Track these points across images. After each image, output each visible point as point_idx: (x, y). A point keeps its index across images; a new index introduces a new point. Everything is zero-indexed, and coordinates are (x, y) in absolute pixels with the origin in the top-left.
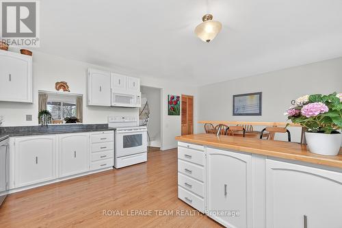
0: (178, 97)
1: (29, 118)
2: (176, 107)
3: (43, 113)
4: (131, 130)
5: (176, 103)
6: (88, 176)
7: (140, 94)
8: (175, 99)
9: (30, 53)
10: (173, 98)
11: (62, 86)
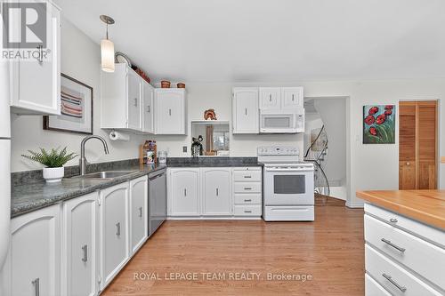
0: (389, 108)
1: (185, 149)
2: (382, 127)
3: (196, 144)
4: (296, 167)
5: (384, 119)
6: (230, 222)
7: (303, 112)
8: (382, 112)
9: (183, 86)
10: (375, 110)
11: (210, 114)
